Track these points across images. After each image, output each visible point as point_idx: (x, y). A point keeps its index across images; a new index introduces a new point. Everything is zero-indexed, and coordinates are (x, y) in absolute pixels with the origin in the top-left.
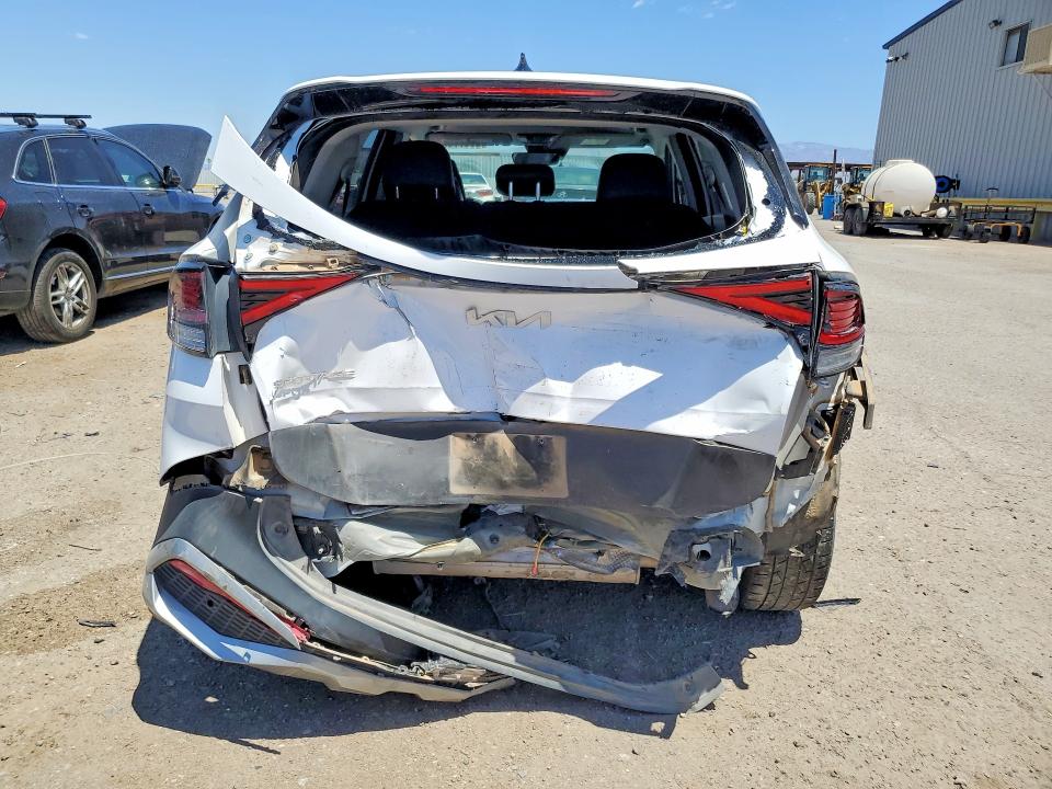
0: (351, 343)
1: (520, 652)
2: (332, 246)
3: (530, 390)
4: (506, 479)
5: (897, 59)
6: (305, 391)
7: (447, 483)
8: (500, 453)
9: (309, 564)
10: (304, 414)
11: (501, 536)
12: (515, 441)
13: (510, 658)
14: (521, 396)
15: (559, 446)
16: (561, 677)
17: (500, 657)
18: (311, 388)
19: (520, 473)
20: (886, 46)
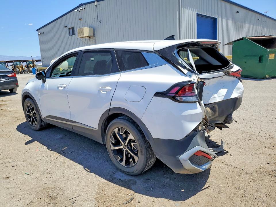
3: (211, 97)
4: (210, 116)
5: (41, 34)
8: (208, 111)
12: (210, 108)
14: (211, 99)
15: (216, 106)
19: (212, 114)
20: (37, 30)
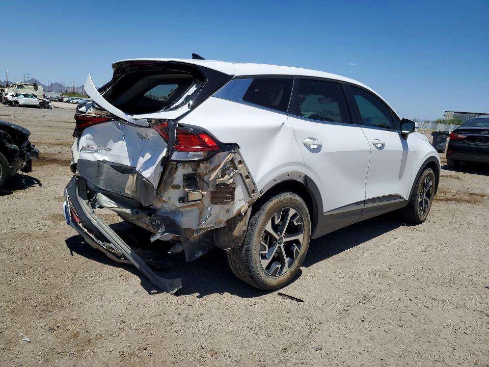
0: (111, 140)
1: (133, 252)
2: (104, 110)
6: (96, 151)
7: (124, 189)
9: (88, 203)
10: (94, 158)
11: (140, 212)
13: (129, 252)
16: (140, 264)
17: (126, 250)
18: (98, 151)
